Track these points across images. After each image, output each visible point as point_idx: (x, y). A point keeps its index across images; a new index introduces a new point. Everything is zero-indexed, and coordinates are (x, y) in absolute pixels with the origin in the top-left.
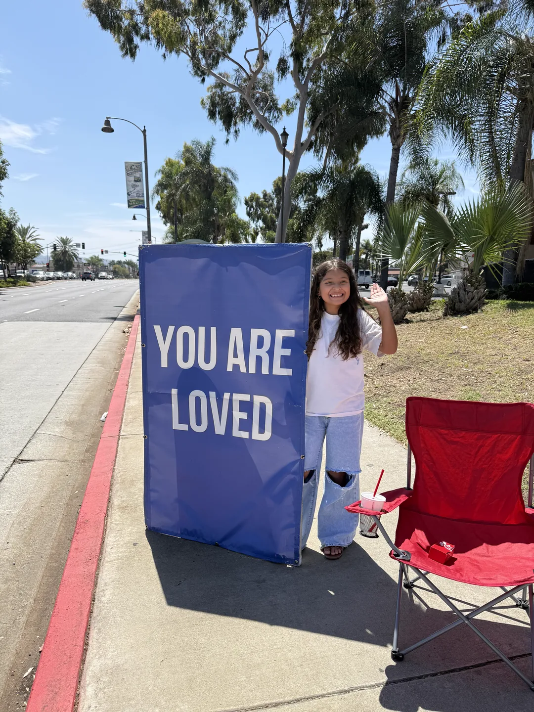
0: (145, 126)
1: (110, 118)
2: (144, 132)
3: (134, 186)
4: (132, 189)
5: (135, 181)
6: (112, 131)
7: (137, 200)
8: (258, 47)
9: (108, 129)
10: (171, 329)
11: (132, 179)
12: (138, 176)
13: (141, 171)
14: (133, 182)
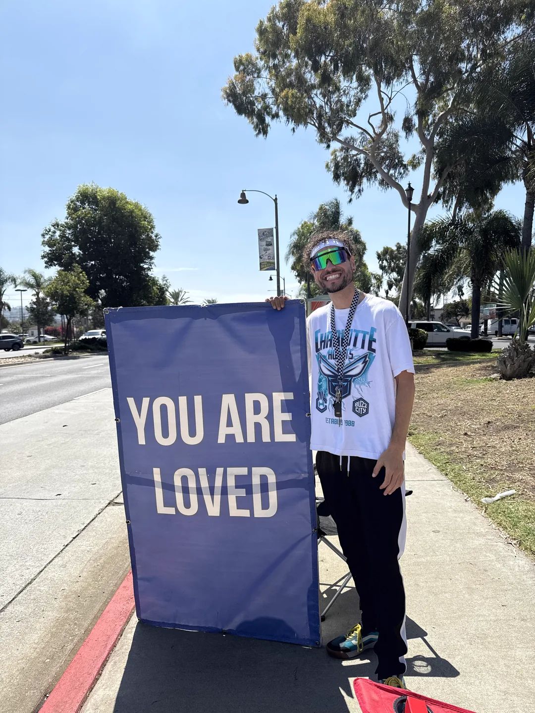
0: (276, 195)
1: (245, 191)
2: (276, 200)
3: (266, 250)
4: (264, 253)
5: (266, 245)
6: (247, 202)
7: (268, 263)
8: (381, 111)
9: (243, 200)
10: (146, 401)
11: (264, 243)
12: (270, 240)
13: (273, 236)
14: (265, 247)
